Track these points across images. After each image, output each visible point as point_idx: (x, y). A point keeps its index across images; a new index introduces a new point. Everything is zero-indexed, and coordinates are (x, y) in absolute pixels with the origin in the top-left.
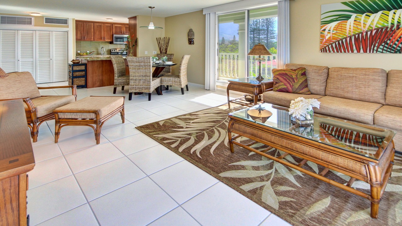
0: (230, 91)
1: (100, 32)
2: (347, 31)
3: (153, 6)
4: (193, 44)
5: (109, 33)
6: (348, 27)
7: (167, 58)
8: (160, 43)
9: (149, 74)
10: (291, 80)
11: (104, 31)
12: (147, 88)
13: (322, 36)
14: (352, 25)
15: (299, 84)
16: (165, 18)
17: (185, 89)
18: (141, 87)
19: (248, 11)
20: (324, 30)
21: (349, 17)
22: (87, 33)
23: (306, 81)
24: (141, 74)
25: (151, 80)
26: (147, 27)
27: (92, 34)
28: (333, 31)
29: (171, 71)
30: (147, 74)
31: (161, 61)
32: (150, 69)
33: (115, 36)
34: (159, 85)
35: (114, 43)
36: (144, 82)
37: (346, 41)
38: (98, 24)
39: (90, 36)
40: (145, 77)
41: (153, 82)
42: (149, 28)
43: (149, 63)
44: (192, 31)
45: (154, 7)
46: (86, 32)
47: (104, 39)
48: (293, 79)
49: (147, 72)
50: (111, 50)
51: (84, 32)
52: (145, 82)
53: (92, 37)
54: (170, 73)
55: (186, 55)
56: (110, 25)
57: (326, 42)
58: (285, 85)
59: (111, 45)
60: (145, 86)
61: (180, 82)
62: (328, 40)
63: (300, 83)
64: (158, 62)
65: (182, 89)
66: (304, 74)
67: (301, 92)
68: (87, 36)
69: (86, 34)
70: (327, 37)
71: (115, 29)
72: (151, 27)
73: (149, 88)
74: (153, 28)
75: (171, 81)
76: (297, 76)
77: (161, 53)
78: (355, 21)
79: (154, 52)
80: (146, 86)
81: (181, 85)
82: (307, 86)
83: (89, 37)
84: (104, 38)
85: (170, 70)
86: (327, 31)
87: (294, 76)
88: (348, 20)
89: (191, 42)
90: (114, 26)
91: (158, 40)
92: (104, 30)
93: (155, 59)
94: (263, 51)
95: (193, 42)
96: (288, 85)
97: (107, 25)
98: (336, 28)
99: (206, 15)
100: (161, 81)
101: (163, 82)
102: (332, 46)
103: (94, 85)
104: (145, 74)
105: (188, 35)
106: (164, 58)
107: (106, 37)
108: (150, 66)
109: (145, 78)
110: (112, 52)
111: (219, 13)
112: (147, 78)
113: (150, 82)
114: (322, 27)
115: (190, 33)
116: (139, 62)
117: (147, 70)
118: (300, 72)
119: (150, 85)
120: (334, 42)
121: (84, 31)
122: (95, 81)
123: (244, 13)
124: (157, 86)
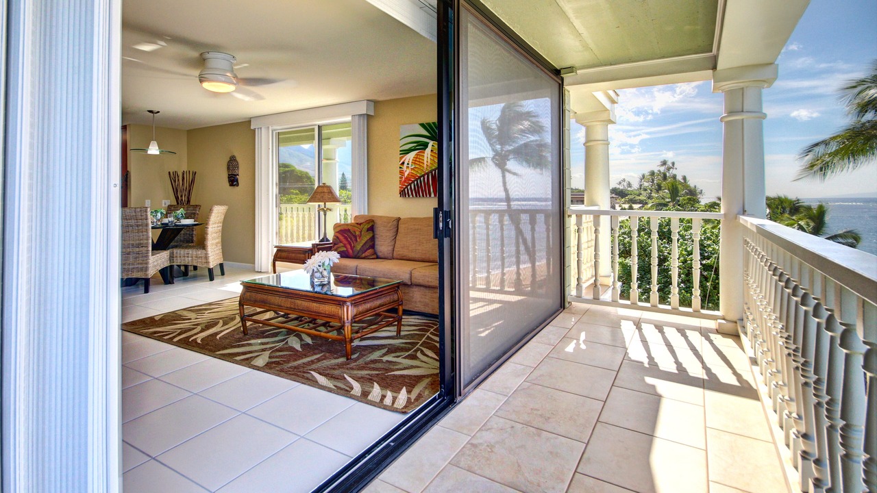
0: (277, 262)
2: (425, 166)
3: (156, 110)
4: (238, 185)
6: (425, 159)
7: (184, 212)
8: (175, 181)
9: (146, 241)
10: (353, 239)
12: (141, 270)
13: (402, 173)
14: (429, 157)
15: (361, 245)
16: (188, 131)
17: (217, 271)
18: (131, 267)
19: (320, 127)
20: (403, 163)
21: (425, 145)
23: (373, 239)
24: (131, 242)
25: (151, 254)
26: (145, 150)
28: (412, 165)
29: (195, 239)
30: (142, 241)
31: (171, 219)
32: (147, 231)
34: (167, 264)
36: (136, 258)
37: (424, 179)
40: (138, 247)
41: (153, 257)
42: (149, 152)
43: (145, 221)
44: (235, 160)
45: (158, 112)
48: (355, 237)
49: (142, 237)
52: (139, 257)
54: (192, 242)
55: (217, 205)
57: (405, 181)
58: (345, 246)
60: (137, 266)
61: (206, 257)
62: (407, 178)
63: (364, 242)
64: (166, 221)
65: (210, 271)
66: (372, 229)
67: (363, 255)
70: (406, 174)
72: (154, 150)
73: (146, 269)
74: (158, 153)
75: (190, 256)
76: (361, 232)
77: (178, 204)
78: (432, 151)
79: (163, 201)
80: (140, 266)
81: (208, 263)
82: (373, 246)
85: (193, 237)
86: (405, 165)
87: (357, 233)
88: (425, 149)
89: (233, 181)
91: (173, 177)
93: (159, 214)
94: (326, 196)
95: (237, 181)
96: (349, 247)
98: (415, 161)
99: (257, 130)
100: (171, 257)
101: (175, 259)
102: (411, 188)
104: (137, 242)
105: (228, 169)
106: (178, 212)
108: (147, 225)
109: (137, 249)
111: (279, 128)
112: (141, 249)
113: (147, 256)
114: (401, 158)
115: (232, 164)
116: (126, 219)
117: (141, 234)
118: (366, 227)
119: (147, 263)
120: (413, 182)
123: (313, 130)
124: (163, 267)
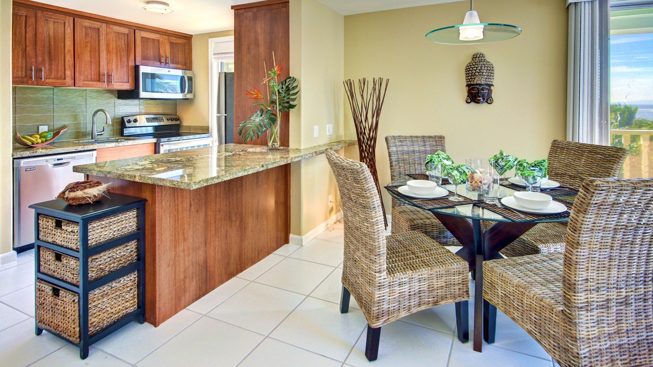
1: (96, 52)
5: (125, 59)
11: (108, 52)
16: (346, 17)
22: (50, 53)
27: (69, 58)
33: (143, 69)
35: (143, 94)
38: (87, 23)
39: (61, 67)
46: (47, 49)
47: (109, 81)
50: (126, 119)
51: (39, 48)
53: (68, 73)
56: (124, 30)
59: (120, 101)
68: (50, 69)
69: (47, 58)
71: (143, 46)
79: (328, 127)
83: (57, 71)
84: (109, 76)
90: (140, 34)
92: (108, 46)
97: (117, 29)
103: (180, 300)
107: (115, 76)
110: (128, 125)
121: (39, 44)
122: (182, 277)
